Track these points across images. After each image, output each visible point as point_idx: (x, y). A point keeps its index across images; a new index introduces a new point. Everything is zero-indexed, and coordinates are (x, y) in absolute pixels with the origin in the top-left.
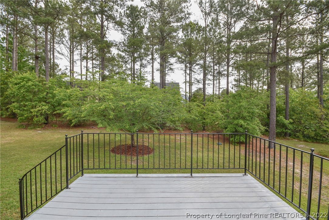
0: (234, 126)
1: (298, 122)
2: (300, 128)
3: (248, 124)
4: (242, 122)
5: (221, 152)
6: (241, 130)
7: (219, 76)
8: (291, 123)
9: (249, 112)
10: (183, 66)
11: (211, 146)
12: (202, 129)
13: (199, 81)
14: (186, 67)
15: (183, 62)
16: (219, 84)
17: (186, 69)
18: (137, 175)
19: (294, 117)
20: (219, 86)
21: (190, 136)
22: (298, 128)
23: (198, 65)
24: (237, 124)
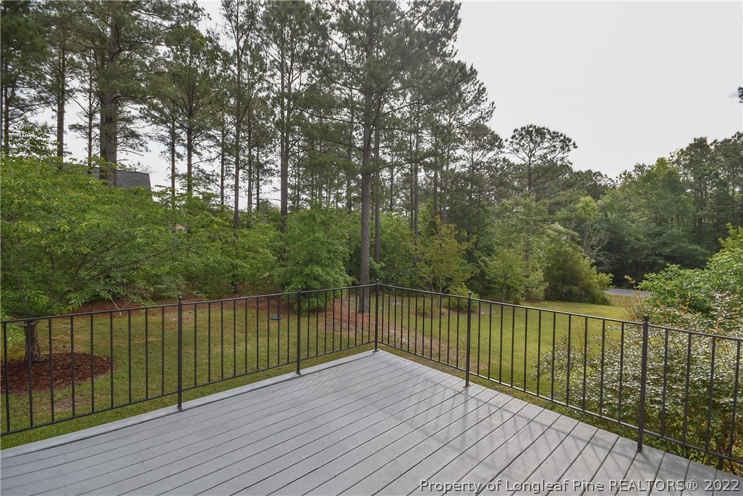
0: (305, 280)
1: (390, 266)
2: (393, 275)
3: (328, 273)
4: (318, 270)
5: (284, 333)
6: (316, 284)
7: (258, 171)
8: (382, 269)
9: (329, 251)
10: (163, 131)
11: (263, 325)
12: (233, 290)
13: (211, 177)
14: (174, 136)
15: (164, 122)
16: (258, 191)
17: (173, 141)
18: (180, 406)
19: (386, 259)
20: (258, 194)
21: (203, 310)
22: (391, 275)
23: (209, 137)
24: (308, 275)
